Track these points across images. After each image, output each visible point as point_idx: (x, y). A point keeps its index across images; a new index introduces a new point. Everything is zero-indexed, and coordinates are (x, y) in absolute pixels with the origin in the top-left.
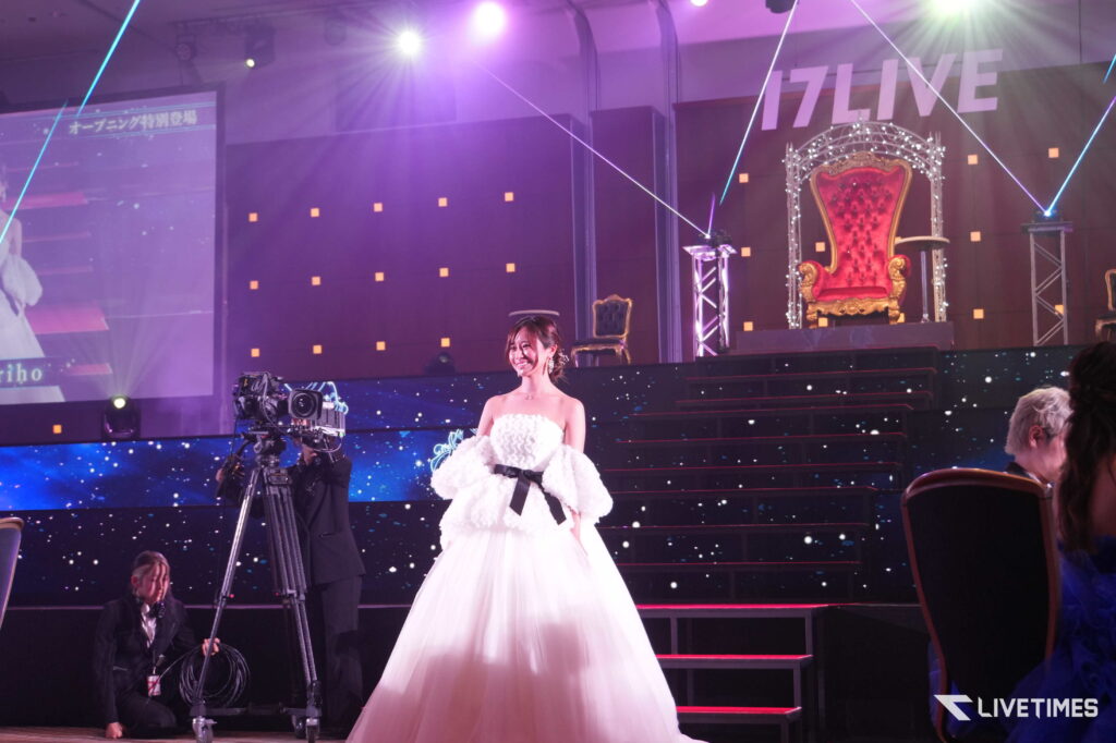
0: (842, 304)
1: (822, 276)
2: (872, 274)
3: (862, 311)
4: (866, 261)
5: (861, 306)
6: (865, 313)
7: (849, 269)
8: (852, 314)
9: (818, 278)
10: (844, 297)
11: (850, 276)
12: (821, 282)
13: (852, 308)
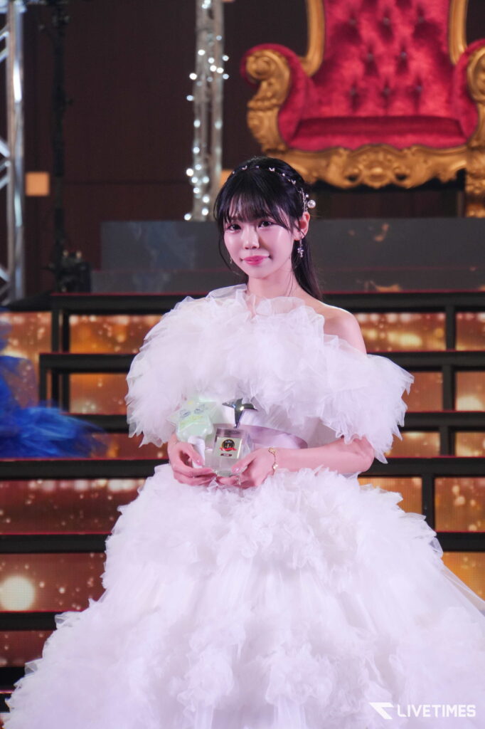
0: (353, 158)
1: (301, 85)
2: (409, 81)
3: (402, 177)
4: (396, 46)
5: (399, 166)
6: (408, 183)
7: (353, 68)
8: (377, 184)
9: (292, 89)
10: (357, 142)
11: (354, 85)
12: (300, 100)
13: (378, 170)
